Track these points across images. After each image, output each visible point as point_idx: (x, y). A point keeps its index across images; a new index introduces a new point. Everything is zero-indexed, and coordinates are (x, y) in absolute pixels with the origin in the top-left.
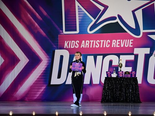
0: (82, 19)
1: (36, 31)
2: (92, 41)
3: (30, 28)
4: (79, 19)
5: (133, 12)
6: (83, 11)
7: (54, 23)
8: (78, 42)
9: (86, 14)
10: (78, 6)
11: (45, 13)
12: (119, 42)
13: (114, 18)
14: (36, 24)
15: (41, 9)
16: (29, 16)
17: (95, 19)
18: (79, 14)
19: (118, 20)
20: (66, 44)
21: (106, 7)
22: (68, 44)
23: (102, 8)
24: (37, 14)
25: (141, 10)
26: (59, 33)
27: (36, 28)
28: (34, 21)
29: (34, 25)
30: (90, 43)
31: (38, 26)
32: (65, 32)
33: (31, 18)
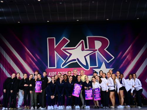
0: (58, 61)
1: (34, 67)
2: (63, 72)
3: (30, 65)
4: (57, 61)
5: (85, 57)
6: (59, 56)
7: (43, 63)
8: (56, 73)
9: (60, 58)
10: (56, 54)
11: (39, 58)
12: (78, 72)
13: (75, 60)
14: (34, 64)
15: (37, 55)
16: (30, 59)
17: (65, 60)
18: (56, 58)
19: (77, 61)
20: (49, 74)
21: (71, 54)
22: (51, 74)
23: (68, 55)
24: (35, 58)
25: (89, 56)
26: (46, 68)
27: (34, 65)
28: (33, 62)
29: (32, 64)
30: (62, 73)
31: (35, 64)
32: (49, 68)
33: (31, 60)
